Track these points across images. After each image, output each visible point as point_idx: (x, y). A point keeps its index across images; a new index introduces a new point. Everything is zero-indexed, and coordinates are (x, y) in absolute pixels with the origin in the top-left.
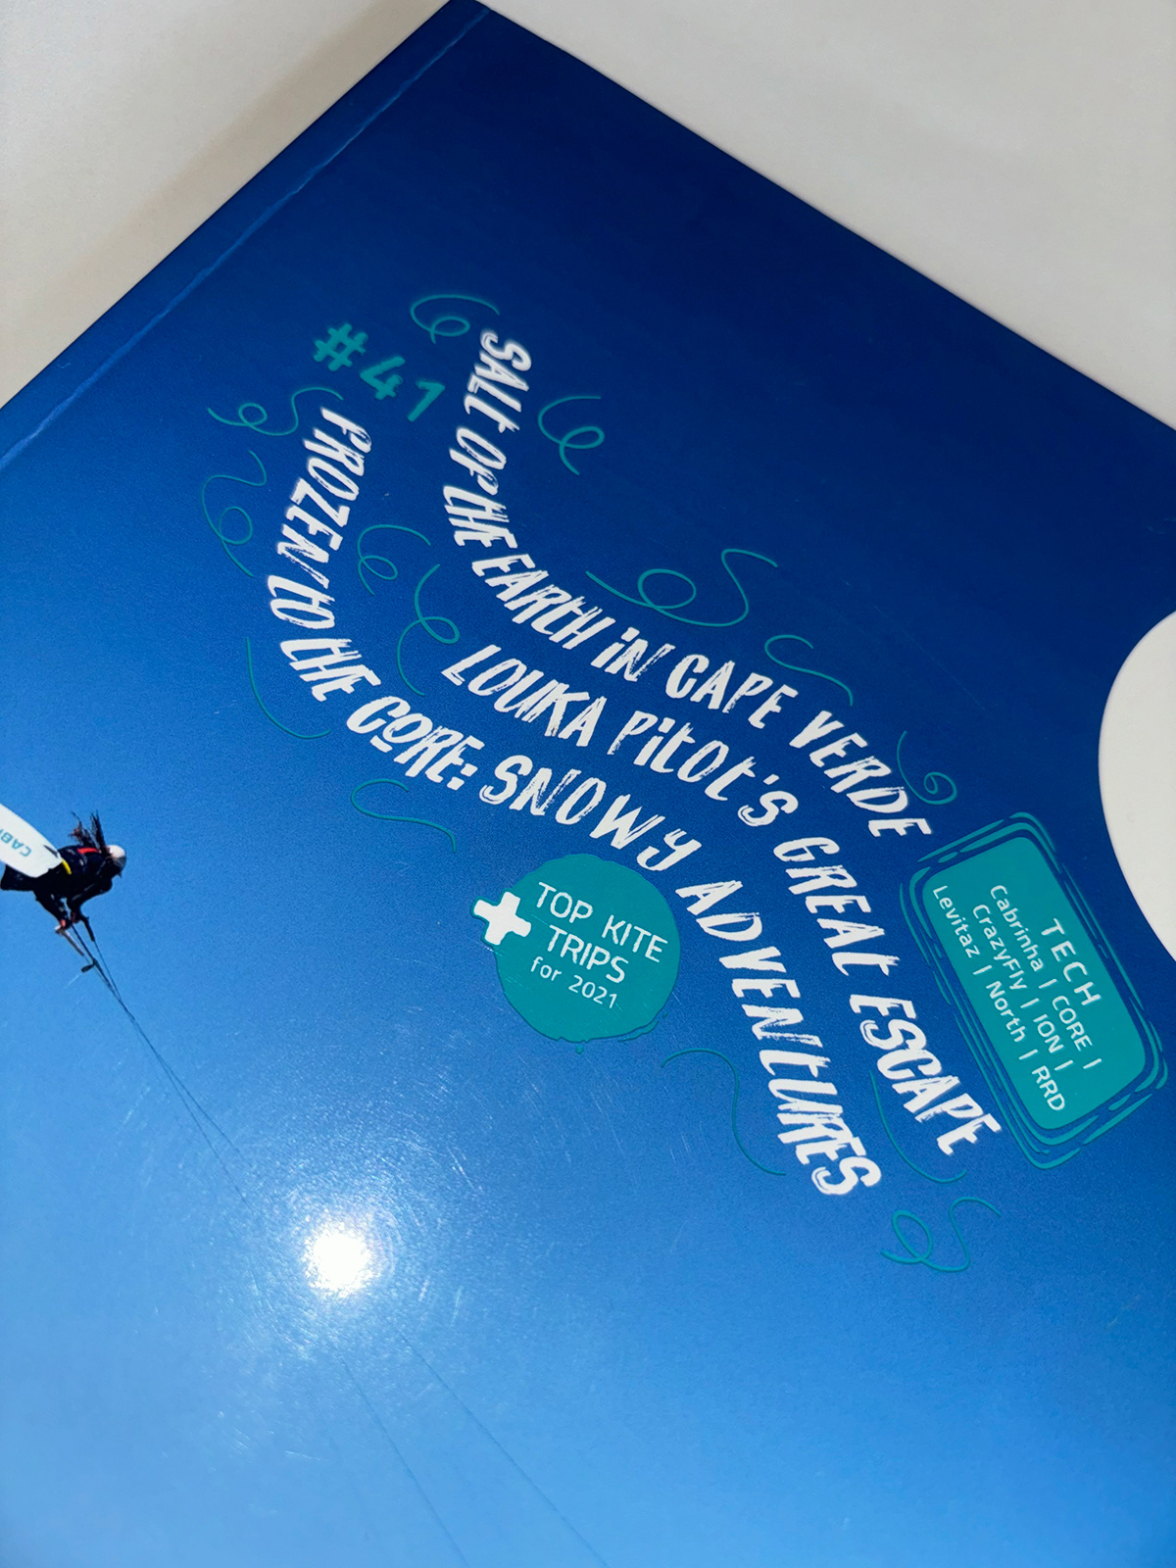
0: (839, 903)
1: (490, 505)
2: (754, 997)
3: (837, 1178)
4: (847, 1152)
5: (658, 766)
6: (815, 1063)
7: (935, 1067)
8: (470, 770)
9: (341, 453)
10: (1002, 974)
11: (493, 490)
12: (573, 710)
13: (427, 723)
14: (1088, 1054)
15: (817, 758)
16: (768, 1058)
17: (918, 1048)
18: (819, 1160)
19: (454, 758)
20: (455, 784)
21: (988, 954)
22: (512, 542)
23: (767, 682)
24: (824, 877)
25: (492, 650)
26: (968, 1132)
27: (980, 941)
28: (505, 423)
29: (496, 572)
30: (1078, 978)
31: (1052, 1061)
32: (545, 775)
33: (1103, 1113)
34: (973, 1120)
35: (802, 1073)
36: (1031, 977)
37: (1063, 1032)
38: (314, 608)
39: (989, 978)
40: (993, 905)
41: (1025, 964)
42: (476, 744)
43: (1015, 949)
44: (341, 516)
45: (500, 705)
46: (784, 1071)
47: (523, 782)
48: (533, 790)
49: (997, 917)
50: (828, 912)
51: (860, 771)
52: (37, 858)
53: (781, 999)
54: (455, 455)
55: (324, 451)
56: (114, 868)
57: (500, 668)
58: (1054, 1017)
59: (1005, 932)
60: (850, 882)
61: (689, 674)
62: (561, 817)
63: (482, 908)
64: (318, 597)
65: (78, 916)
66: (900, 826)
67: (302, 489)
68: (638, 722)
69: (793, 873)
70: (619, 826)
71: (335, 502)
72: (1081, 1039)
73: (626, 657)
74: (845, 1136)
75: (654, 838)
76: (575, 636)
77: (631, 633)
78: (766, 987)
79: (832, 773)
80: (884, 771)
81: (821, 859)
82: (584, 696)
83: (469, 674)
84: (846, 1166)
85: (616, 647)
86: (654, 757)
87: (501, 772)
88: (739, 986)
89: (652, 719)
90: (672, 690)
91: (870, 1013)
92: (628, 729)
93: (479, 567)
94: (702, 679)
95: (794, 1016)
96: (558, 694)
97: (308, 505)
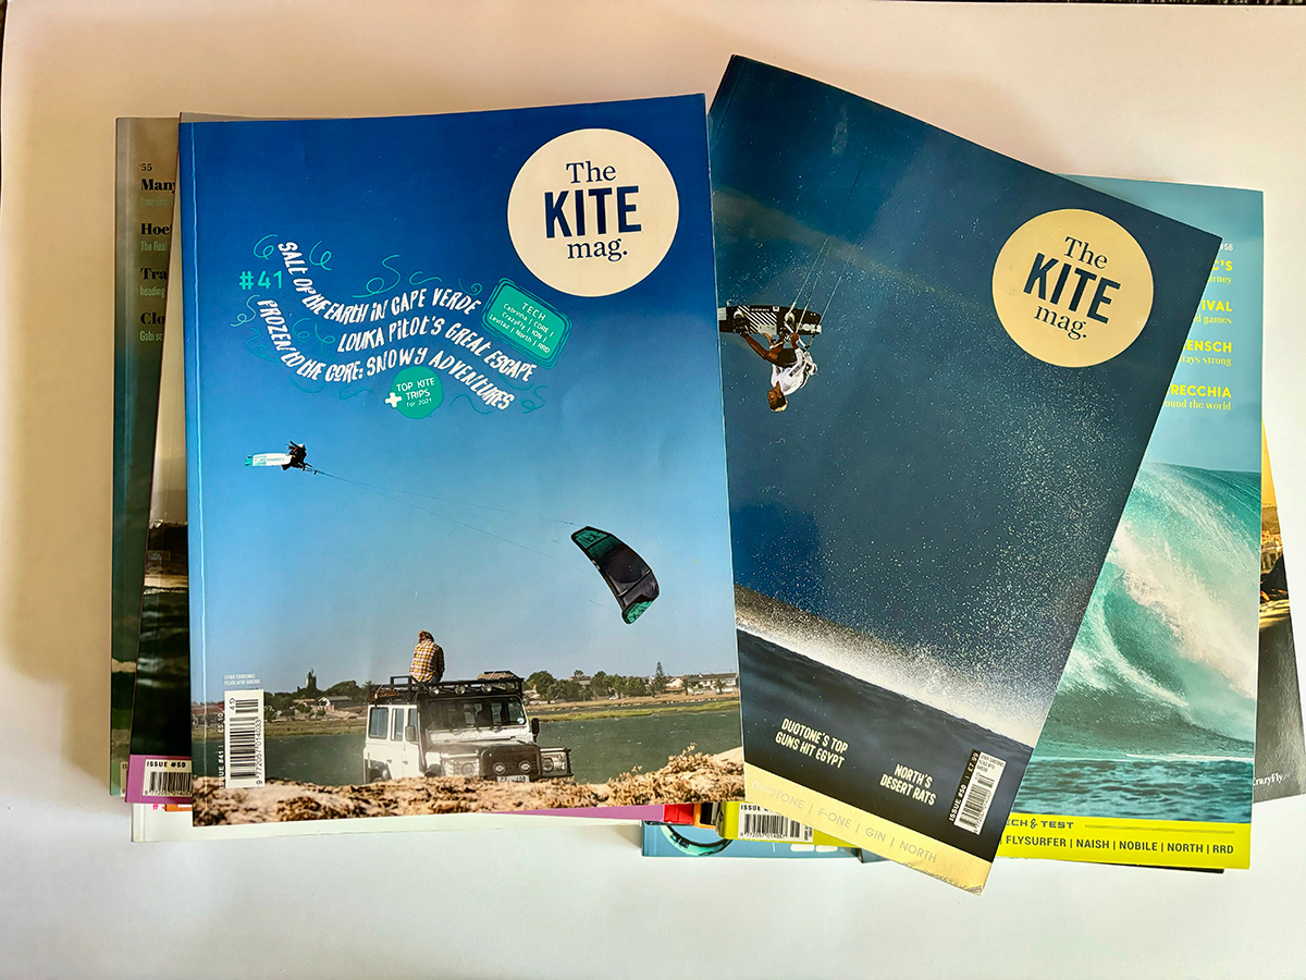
0: (468, 338)
1: (317, 297)
2: (463, 376)
3: (504, 404)
4: (504, 396)
5: (404, 336)
6: (484, 381)
7: (513, 362)
8: (361, 370)
9: (271, 312)
10: (518, 327)
11: (314, 292)
12: (375, 336)
13: (343, 366)
14: (549, 332)
15: (442, 304)
16: (473, 388)
17: (507, 361)
18: (497, 403)
19: (356, 370)
20: (361, 376)
21: (512, 325)
22: (329, 303)
23: (417, 292)
24: (461, 334)
25: (345, 335)
26: (529, 372)
27: (508, 323)
28: (304, 270)
29: (331, 314)
30: (537, 314)
31: (541, 341)
32: (379, 358)
33: (560, 344)
34: (529, 368)
35: (483, 386)
36: (525, 323)
37: (541, 331)
38: (297, 358)
39: (515, 331)
40: (506, 310)
41: (522, 321)
42: (358, 363)
43: (518, 318)
44: (285, 329)
45: (357, 349)
46: (478, 389)
47: (376, 364)
48: (379, 364)
49: (509, 313)
50: (468, 343)
51: (454, 299)
52: (287, 459)
53: (468, 372)
54: (298, 290)
55: (265, 313)
56: (304, 449)
57: (349, 341)
58: (536, 329)
59: (513, 315)
60: (469, 331)
61: (396, 305)
62: (390, 366)
63: (387, 401)
64: (296, 354)
65: (304, 465)
66: (472, 307)
67: (270, 329)
68: (392, 328)
69: (453, 339)
70: (405, 358)
71: (281, 326)
72: (546, 330)
73: (378, 313)
74: (501, 393)
75: (415, 355)
76: (362, 316)
77: (375, 304)
78: (463, 372)
79: (448, 305)
80: (460, 294)
81: (458, 330)
82: (375, 331)
83: (344, 346)
84: (505, 400)
85: (374, 312)
86: (402, 334)
87: (369, 365)
88: (457, 376)
89: (395, 324)
90: (395, 313)
91: (490, 361)
92: (391, 332)
93: (326, 316)
94: (400, 304)
95: (474, 374)
96: (368, 336)
97: (275, 332)
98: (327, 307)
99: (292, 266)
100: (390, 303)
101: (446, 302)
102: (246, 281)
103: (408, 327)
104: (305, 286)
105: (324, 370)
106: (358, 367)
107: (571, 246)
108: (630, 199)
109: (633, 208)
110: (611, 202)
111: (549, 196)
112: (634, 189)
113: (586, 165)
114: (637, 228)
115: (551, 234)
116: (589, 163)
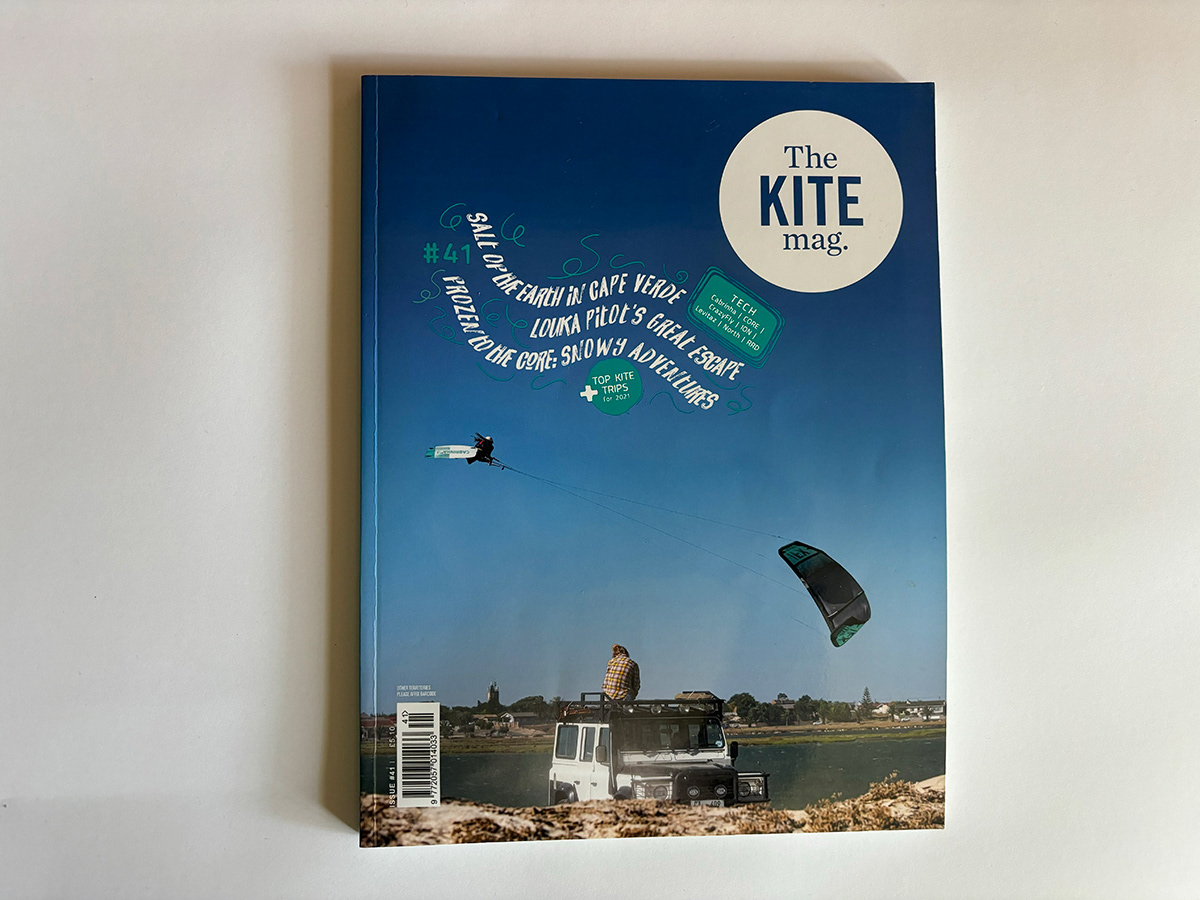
0: (671, 331)
1: (508, 275)
2: (663, 371)
3: (708, 403)
4: (707, 395)
5: (602, 324)
6: (687, 378)
7: (719, 359)
8: (555, 360)
9: (458, 289)
10: (726, 321)
11: (505, 270)
12: (570, 323)
13: (536, 354)
14: (760, 328)
15: (644, 291)
16: (675, 385)
17: (712, 357)
18: (701, 402)
19: (549, 359)
20: (554, 366)
21: (719, 318)
22: (522, 284)
23: (617, 276)
24: (664, 326)
25: (538, 320)
26: (736, 371)
27: (715, 316)
28: (494, 244)
29: (524, 296)
30: (747, 308)
31: (750, 337)
32: (575, 347)
33: (771, 342)
34: (736, 367)
35: (686, 383)
36: (734, 317)
37: (750, 327)
38: (486, 342)
39: (723, 325)
40: (714, 303)
41: (731, 314)
42: (552, 351)
43: (726, 312)
44: (472, 309)
45: (551, 336)
46: (680, 386)
47: (571, 353)
48: (575, 354)
49: (717, 305)
50: (670, 335)
51: (658, 287)
52: (473, 453)
53: (670, 367)
54: (488, 266)
55: (452, 290)
56: (491, 442)
57: (543, 325)
58: (746, 324)
59: (721, 308)
60: (672, 322)
61: (595, 290)
62: (586, 356)
63: (582, 394)
64: (484, 338)
65: (492, 459)
66: (677, 296)
67: (457, 308)
68: (590, 314)
69: (655, 330)
70: (603, 349)
71: (468, 306)
72: (756, 325)
73: (574, 298)
74: (705, 392)
75: (614, 345)
76: (557, 300)
77: (571, 288)
78: (665, 367)
79: (650, 293)
80: (665, 281)
81: (661, 321)
82: (571, 317)
83: (537, 332)
84: (709, 399)
85: (570, 295)
86: (600, 322)
87: (563, 355)
88: (658, 371)
89: (593, 311)
90: (593, 298)
91: (695, 356)
92: (588, 319)
93: (518, 298)
94: (599, 288)
95: (676, 370)
96: (563, 321)
97: (461, 312)
98: (520, 288)
99: (481, 239)
100: (588, 288)
101: (649, 289)
102: (431, 252)
103: (607, 314)
104: (495, 262)
105: (515, 357)
106: (552, 355)
107: (787, 236)
108: (852, 190)
109: (854, 200)
110: (832, 191)
111: (765, 180)
112: (857, 180)
113: (805, 149)
114: (859, 222)
115: (765, 221)
116: (809, 147)
